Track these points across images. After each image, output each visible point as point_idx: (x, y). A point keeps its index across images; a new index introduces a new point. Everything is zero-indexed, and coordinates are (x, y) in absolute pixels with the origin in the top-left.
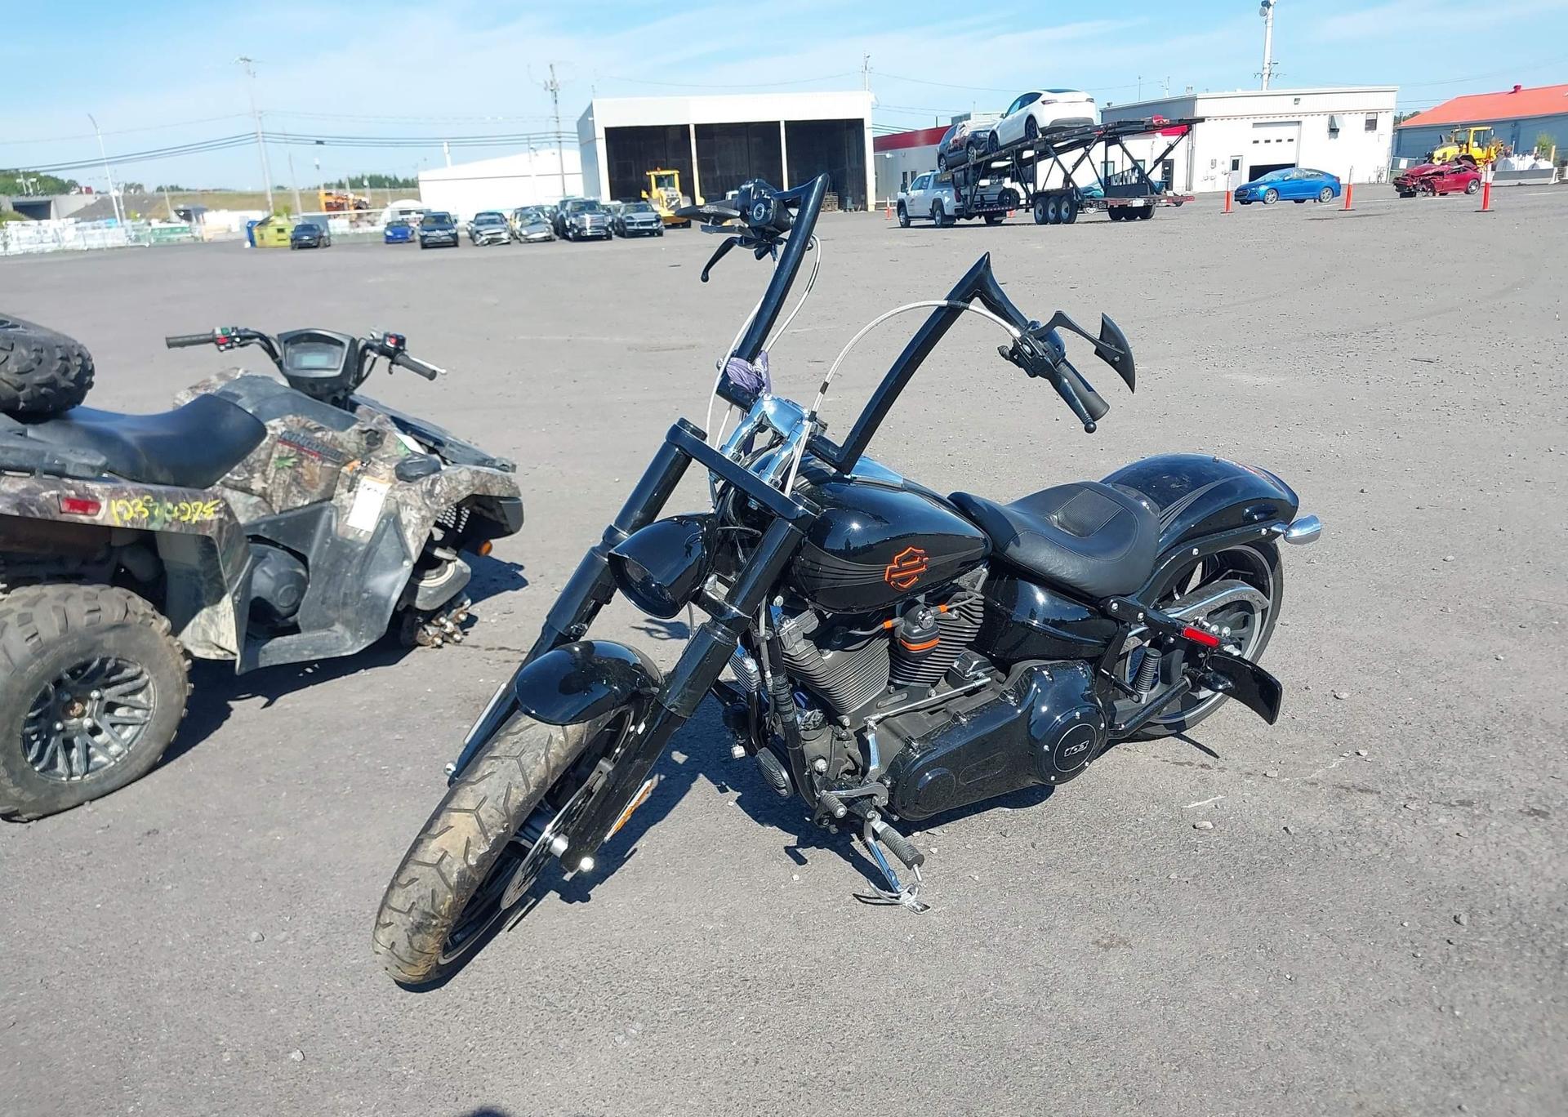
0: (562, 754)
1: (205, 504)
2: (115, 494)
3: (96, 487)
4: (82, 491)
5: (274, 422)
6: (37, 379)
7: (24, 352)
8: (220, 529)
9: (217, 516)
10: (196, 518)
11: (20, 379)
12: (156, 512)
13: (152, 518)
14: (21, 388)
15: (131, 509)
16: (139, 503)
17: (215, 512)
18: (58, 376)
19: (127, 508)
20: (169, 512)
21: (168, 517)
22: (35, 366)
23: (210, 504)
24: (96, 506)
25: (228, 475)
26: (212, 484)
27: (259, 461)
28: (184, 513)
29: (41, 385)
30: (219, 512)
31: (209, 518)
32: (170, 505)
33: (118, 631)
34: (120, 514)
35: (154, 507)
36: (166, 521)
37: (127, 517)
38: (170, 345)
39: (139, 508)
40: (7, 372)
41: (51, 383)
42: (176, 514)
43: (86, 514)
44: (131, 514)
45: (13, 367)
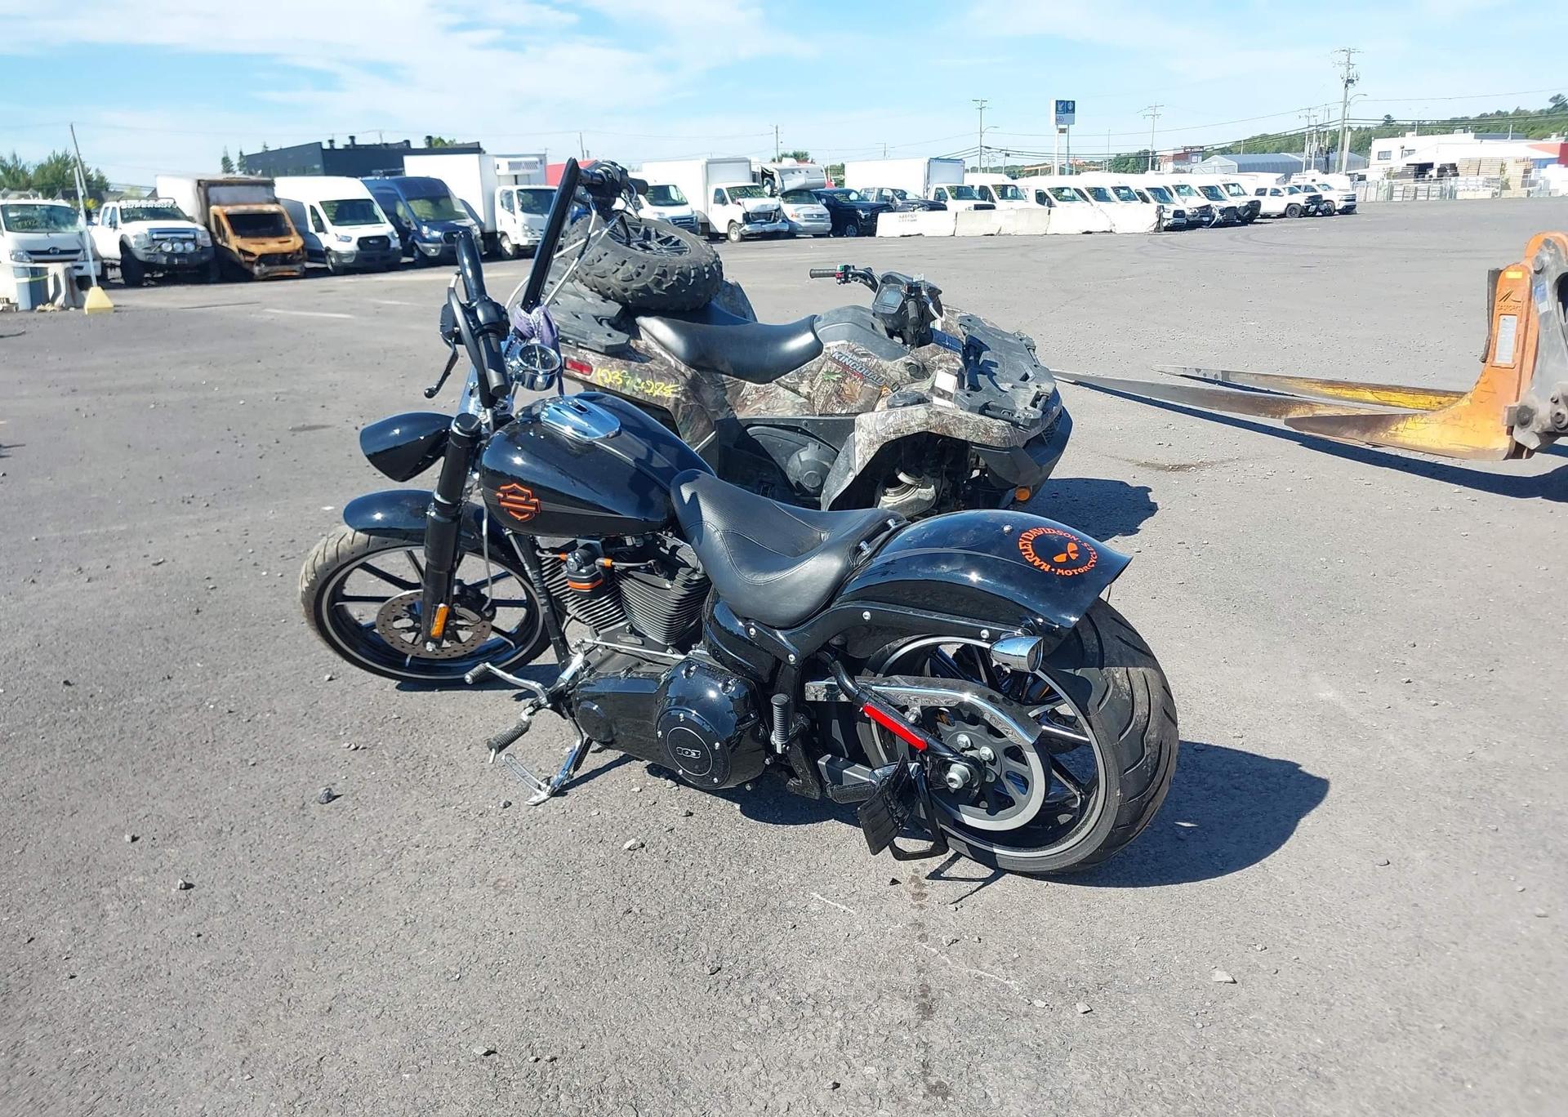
1: (666, 385)
2: (602, 365)
3: (592, 358)
4: (582, 359)
5: (829, 344)
6: (634, 286)
7: (631, 267)
8: (677, 406)
9: (674, 396)
10: (657, 393)
11: (625, 285)
12: (628, 383)
13: (624, 385)
14: (625, 290)
15: (610, 377)
16: (617, 374)
17: (673, 393)
18: (651, 286)
19: (608, 375)
20: (637, 384)
21: (636, 388)
22: (635, 277)
23: (670, 386)
24: (590, 370)
25: (783, 377)
27: (810, 371)
28: (649, 387)
29: (638, 290)
30: (677, 393)
31: (667, 396)
32: (639, 380)
34: (602, 378)
35: (627, 379)
36: (634, 390)
37: (607, 381)
38: (812, 276)
39: (617, 377)
40: (616, 279)
41: (646, 290)
42: (642, 387)
43: (582, 373)
44: (610, 380)
45: (620, 275)
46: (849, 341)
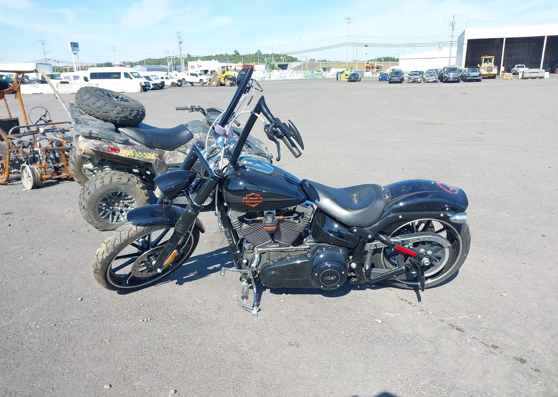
0: (134, 234)
1: (152, 154)
2: (124, 148)
3: (120, 146)
4: (115, 146)
5: (196, 135)
6: (121, 116)
7: (119, 108)
8: (156, 162)
9: (155, 158)
10: (148, 158)
11: (117, 115)
12: (136, 155)
13: (134, 156)
14: (117, 118)
15: (128, 153)
16: (131, 151)
17: (155, 157)
18: (128, 115)
19: (127, 152)
20: (140, 155)
21: (140, 156)
22: (121, 112)
23: (153, 154)
24: (119, 151)
25: (179, 148)
26: (174, 150)
27: (190, 145)
28: (145, 156)
29: (123, 118)
30: (156, 157)
31: (152, 158)
32: (140, 153)
33: (125, 185)
34: (125, 154)
35: (136, 153)
36: (139, 157)
37: (127, 155)
38: (177, 110)
39: (131, 153)
40: (113, 113)
41: (126, 117)
42: (142, 156)
43: (116, 152)
44: (128, 154)
45: (115, 112)
46: (203, 133)
